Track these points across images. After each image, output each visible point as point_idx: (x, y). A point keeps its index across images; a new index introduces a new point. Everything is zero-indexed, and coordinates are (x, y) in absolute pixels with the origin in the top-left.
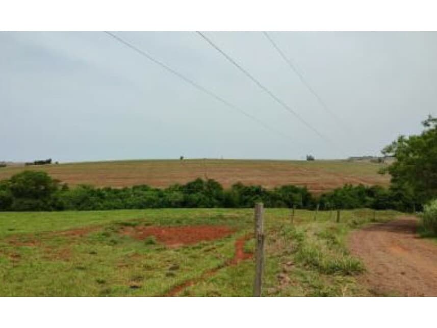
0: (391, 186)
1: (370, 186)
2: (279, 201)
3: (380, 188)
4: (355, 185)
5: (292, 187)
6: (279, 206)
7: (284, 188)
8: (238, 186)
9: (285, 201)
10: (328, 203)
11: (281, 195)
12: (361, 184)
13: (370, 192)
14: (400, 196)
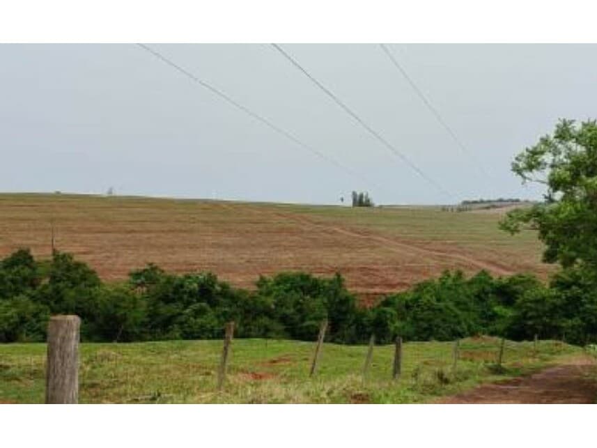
0: (557, 276)
1: (507, 275)
2: (265, 320)
3: (531, 282)
4: (469, 275)
5: (305, 278)
6: (266, 333)
7: (282, 280)
8: (147, 276)
9: (284, 319)
10: (398, 324)
11: (270, 301)
12: (484, 273)
13: (506, 294)
14: (575, 301)
